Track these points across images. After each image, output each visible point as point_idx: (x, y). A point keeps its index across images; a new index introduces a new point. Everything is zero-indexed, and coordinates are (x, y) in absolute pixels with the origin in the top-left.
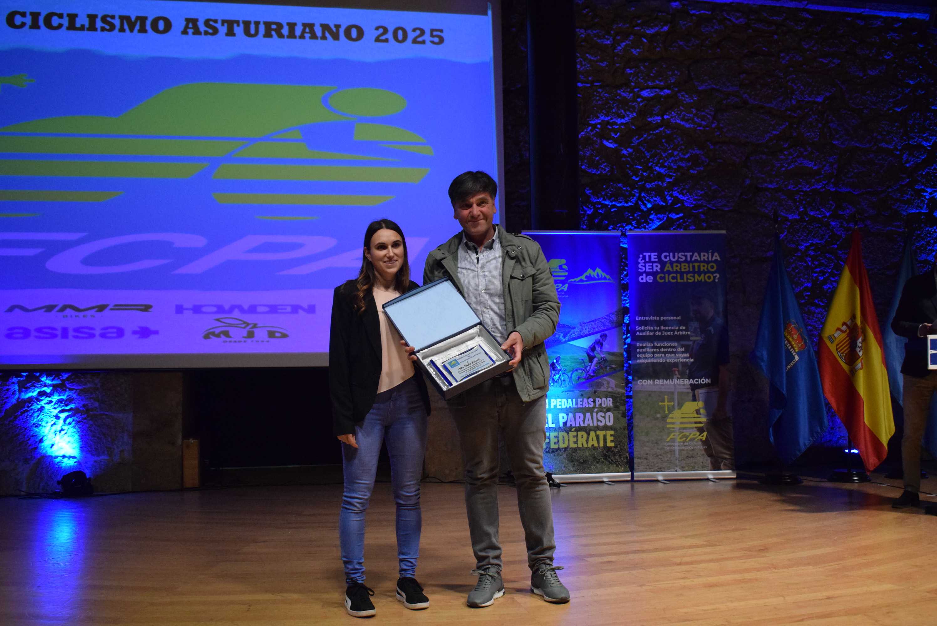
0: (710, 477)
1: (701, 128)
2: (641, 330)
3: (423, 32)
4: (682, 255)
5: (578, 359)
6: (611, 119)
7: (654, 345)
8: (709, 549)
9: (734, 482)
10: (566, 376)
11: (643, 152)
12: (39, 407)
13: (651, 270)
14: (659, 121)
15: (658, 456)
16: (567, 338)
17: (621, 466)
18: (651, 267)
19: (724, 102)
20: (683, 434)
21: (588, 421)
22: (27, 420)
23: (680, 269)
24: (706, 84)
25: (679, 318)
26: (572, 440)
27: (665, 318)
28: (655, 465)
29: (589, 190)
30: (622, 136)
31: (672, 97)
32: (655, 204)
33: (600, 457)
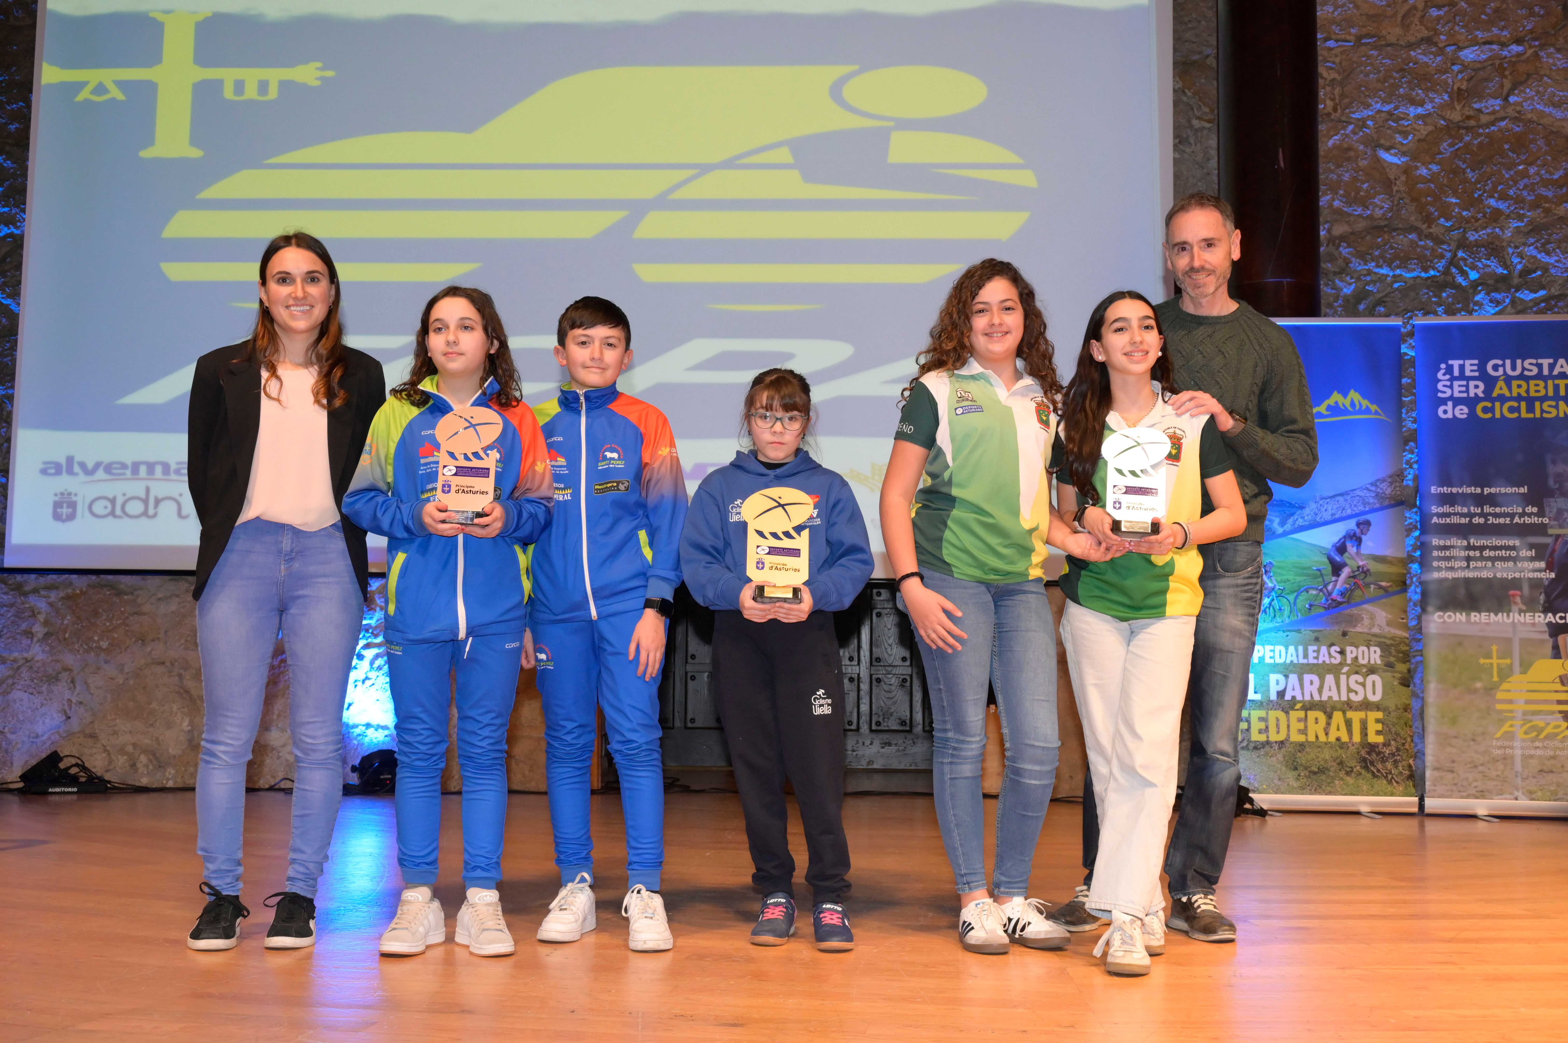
2: (1443, 514)
4: (1531, 364)
5: (1309, 568)
6: (1397, 108)
7: (1469, 543)
10: (1285, 600)
11: (1464, 169)
13: (1465, 395)
14: (1497, 108)
15: (1476, 767)
16: (1288, 527)
17: (1397, 782)
18: (1464, 389)
20: (1533, 723)
21: (1330, 690)
23: (1527, 391)
25: (1524, 490)
26: (1296, 726)
27: (1493, 490)
28: (1470, 785)
29: (1347, 247)
30: (1419, 140)
31: (1527, 61)
32: (1485, 273)
33: (1353, 763)
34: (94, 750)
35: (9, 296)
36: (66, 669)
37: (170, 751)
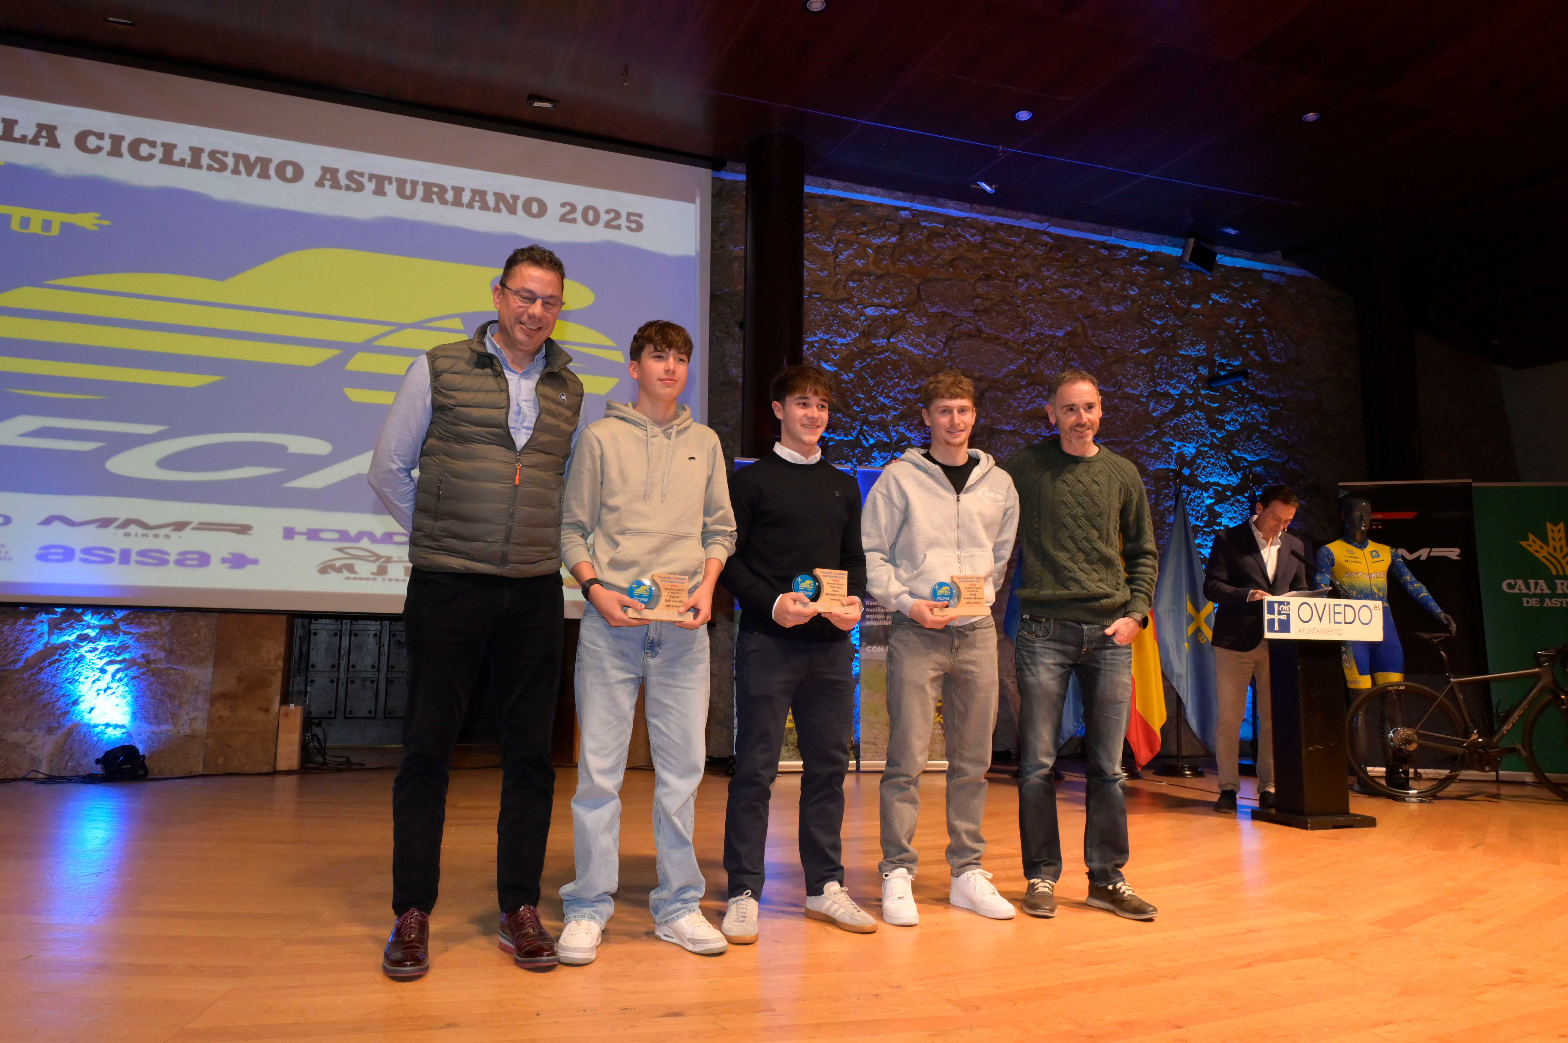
1: (931, 356)
3: (618, 215)
6: (831, 338)
11: (867, 378)
12: (77, 655)
14: (884, 344)
19: (957, 329)
22: (58, 673)
24: (938, 306)
30: (843, 358)
31: (899, 318)
32: (877, 440)
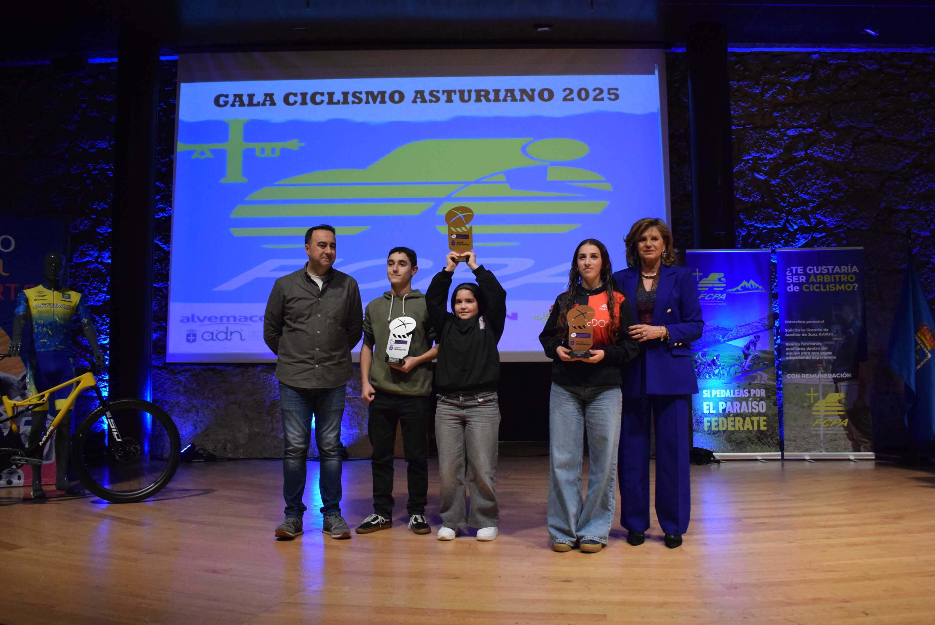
0: (852, 458)
1: (840, 160)
2: (790, 332)
3: (601, 91)
4: (824, 268)
5: (735, 356)
6: (761, 155)
7: (801, 344)
8: (849, 516)
9: (873, 462)
11: (790, 181)
13: (798, 282)
14: (803, 155)
15: (805, 439)
16: (726, 339)
17: (772, 446)
18: (797, 279)
19: (861, 137)
20: (826, 421)
21: (744, 408)
23: (823, 280)
24: (844, 122)
25: (823, 322)
26: (730, 424)
27: (810, 322)
28: (802, 446)
29: (743, 215)
30: (771, 169)
31: (814, 135)
32: (800, 226)
33: (754, 439)
34: (208, 442)
35: (164, 243)
36: (194, 406)
37: (241, 441)
